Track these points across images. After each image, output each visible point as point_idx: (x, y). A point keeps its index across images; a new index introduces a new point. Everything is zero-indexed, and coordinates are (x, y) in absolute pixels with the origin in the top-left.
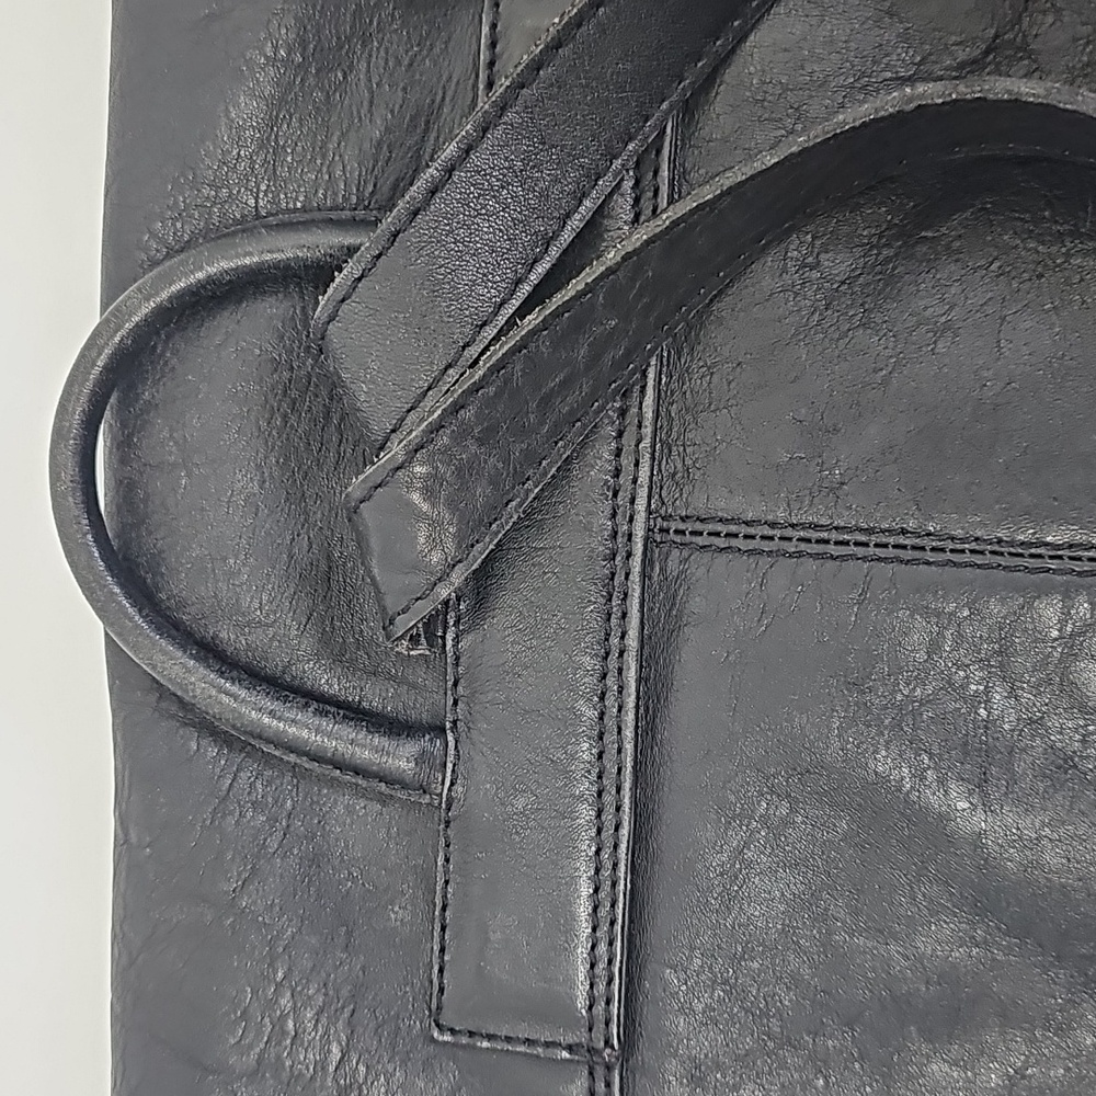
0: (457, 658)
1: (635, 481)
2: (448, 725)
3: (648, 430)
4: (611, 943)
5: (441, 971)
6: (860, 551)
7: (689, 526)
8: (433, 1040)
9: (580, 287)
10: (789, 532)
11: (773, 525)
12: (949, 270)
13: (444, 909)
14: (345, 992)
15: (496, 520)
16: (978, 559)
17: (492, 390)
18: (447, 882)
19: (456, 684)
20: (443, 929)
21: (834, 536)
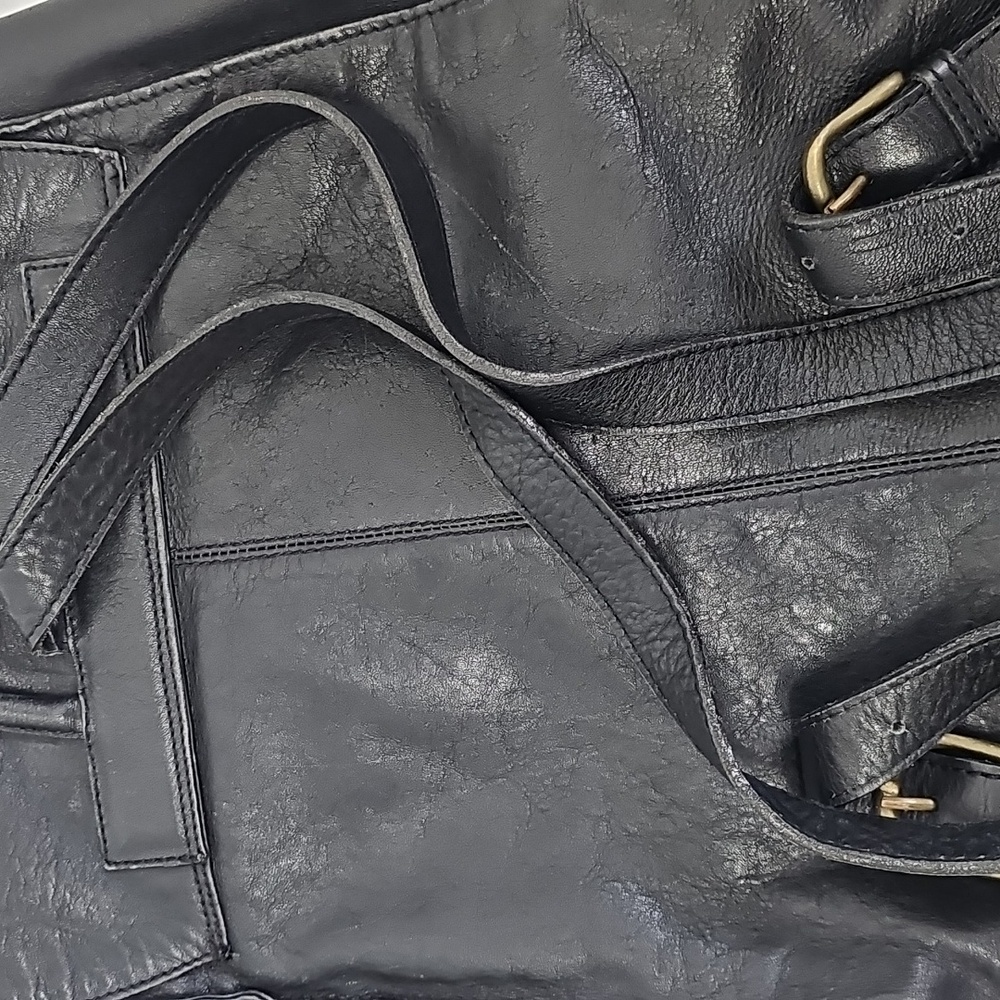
0: (78, 653)
1: (156, 533)
2: (80, 692)
3: (158, 504)
4: (190, 795)
5: (103, 830)
6: (282, 551)
7: (192, 553)
8: (107, 871)
9: (86, 439)
10: (243, 547)
11: (234, 544)
12: (299, 388)
13: (97, 795)
14: (50, 854)
15: (72, 573)
16: (341, 544)
17: (50, 504)
18: (96, 780)
19: (80, 668)
20: (99, 806)
21: (267, 544)
